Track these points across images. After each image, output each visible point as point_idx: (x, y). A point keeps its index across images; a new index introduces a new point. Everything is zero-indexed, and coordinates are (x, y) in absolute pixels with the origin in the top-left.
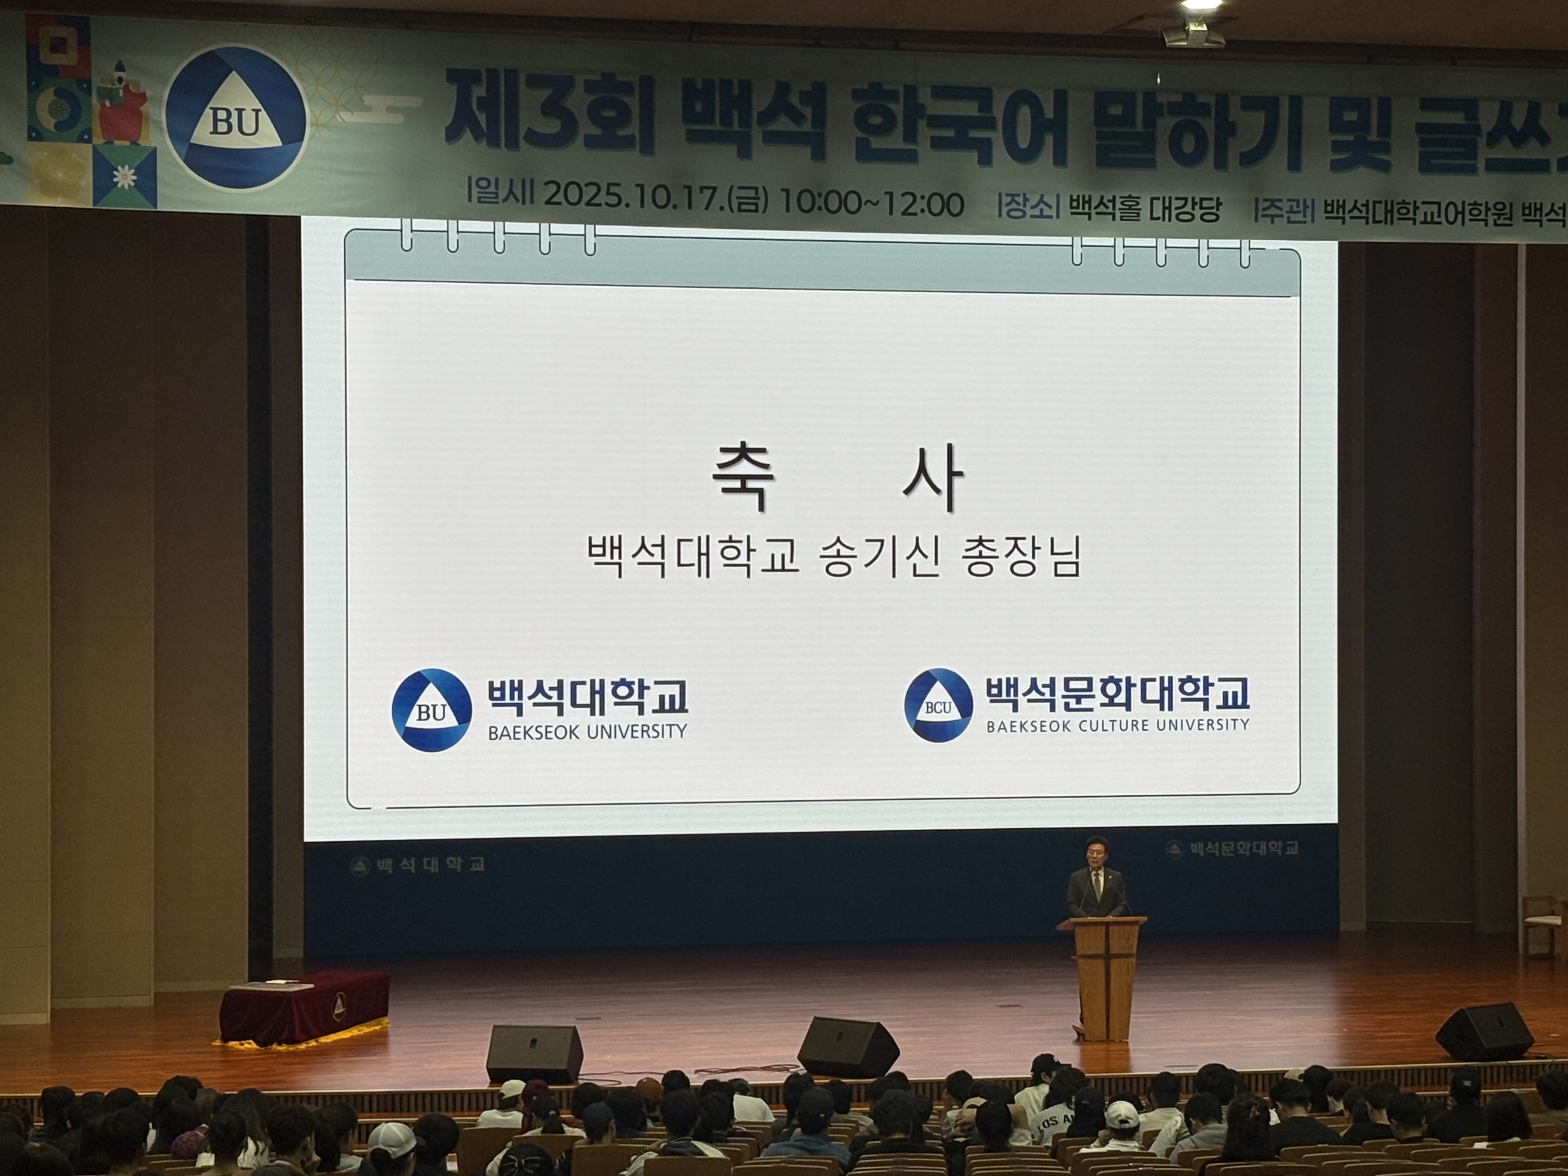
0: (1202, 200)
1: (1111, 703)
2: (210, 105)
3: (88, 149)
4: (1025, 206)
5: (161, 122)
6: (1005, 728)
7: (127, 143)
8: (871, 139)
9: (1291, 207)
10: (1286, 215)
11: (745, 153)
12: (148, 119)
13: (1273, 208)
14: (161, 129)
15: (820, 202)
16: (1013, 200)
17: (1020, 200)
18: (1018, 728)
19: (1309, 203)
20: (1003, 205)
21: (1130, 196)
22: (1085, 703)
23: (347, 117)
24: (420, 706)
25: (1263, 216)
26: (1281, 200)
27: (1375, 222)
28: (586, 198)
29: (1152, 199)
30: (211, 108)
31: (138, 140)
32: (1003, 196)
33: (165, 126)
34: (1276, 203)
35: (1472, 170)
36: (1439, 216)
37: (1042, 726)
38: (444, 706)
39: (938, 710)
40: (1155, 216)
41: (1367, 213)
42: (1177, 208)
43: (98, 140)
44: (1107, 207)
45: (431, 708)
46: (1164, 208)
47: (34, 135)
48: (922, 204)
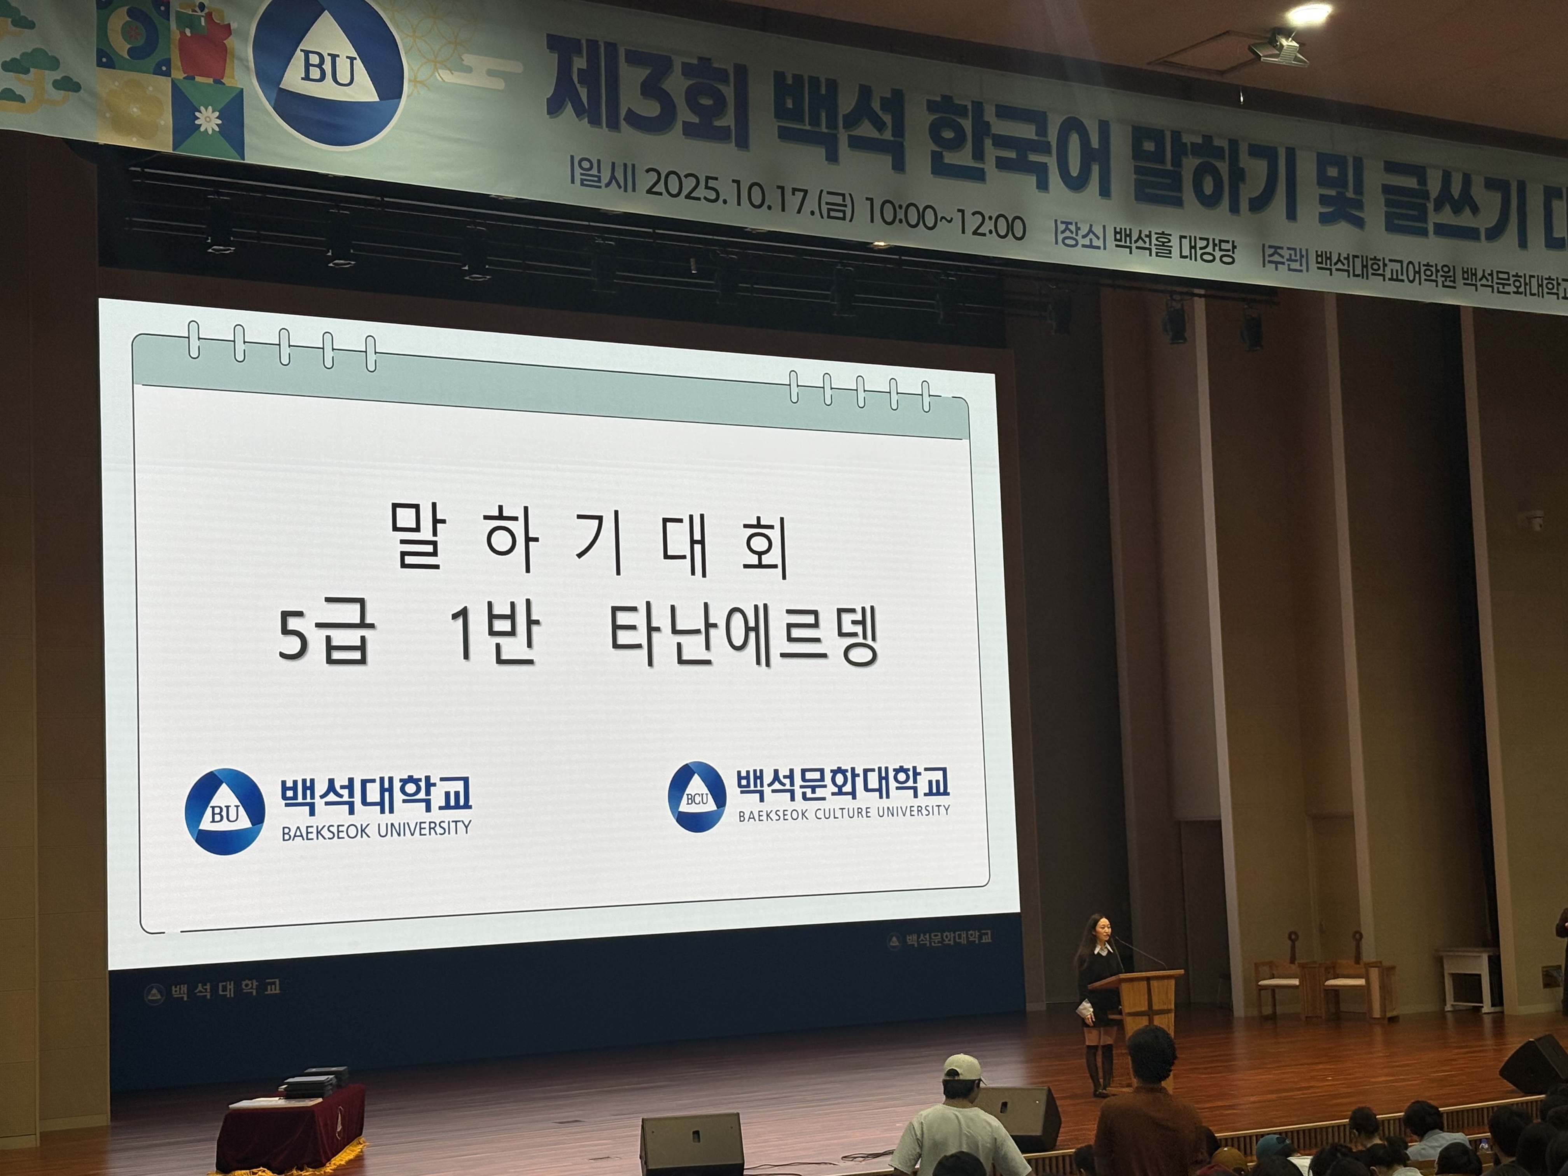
0: (1221, 241)
1: (840, 793)
2: (301, 47)
3: (165, 84)
4: (1077, 235)
5: (247, 61)
6: (754, 818)
7: (211, 81)
8: (944, 153)
9: (1290, 255)
10: (1287, 263)
11: (832, 157)
12: (233, 55)
13: (1276, 256)
14: (248, 68)
15: (901, 215)
16: (1067, 229)
17: (1073, 228)
18: (764, 818)
19: (1304, 253)
20: (1059, 231)
21: (1163, 233)
22: (820, 793)
23: (446, 76)
24: (213, 808)
25: (1270, 262)
26: (1282, 248)
27: (1354, 275)
28: (685, 192)
29: (1182, 237)
30: (302, 50)
31: (222, 79)
32: (1059, 223)
33: (252, 65)
34: (1279, 251)
35: (1424, 233)
36: (1402, 274)
37: (784, 815)
38: (237, 807)
39: (697, 802)
40: (1184, 254)
41: (1349, 267)
42: (1201, 248)
43: (178, 74)
44: (1145, 242)
45: (225, 809)
46: (1191, 247)
47: (104, 60)
48: (989, 225)
